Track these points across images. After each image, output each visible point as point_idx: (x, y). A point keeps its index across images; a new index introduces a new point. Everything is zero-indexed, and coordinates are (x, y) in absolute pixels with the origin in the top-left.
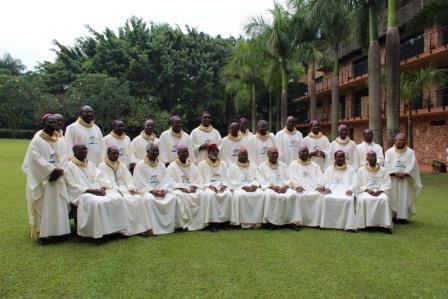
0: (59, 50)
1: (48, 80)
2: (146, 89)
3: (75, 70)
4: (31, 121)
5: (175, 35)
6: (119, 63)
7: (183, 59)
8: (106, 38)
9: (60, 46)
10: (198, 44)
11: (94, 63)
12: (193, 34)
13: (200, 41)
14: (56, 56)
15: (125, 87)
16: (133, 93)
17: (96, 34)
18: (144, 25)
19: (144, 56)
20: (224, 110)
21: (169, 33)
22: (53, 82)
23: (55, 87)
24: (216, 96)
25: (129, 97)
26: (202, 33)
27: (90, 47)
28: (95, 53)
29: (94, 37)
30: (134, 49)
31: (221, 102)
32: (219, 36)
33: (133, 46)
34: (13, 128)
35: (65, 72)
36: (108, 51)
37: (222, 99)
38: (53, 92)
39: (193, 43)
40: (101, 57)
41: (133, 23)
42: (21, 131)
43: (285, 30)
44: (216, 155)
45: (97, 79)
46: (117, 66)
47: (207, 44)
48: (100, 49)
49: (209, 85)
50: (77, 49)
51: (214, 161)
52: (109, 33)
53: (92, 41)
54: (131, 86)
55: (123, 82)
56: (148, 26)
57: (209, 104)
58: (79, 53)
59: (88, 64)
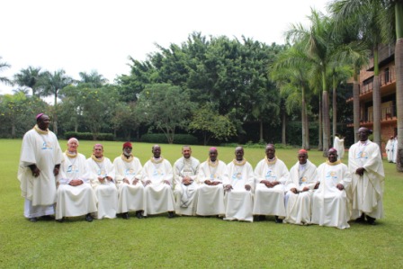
0: (133, 64)
1: (124, 90)
2: (205, 95)
3: (145, 81)
4: (108, 126)
5: (231, 45)
6: (182, 73)
7: (237, 67)
8: (172, 52)
9: (133, 61)
10: (253, 52)
11: (161, 74)
12: (248, 43)
13: (254, 49)
14: (131, 69)
15: (186, 95)
16: (193, 99)
17: (162, 49)
18: (204, 38)
19: (201, 66)
20: (278, 112)
21: (225, 44)
22: (128, 91)
23: (129, 96)
24: (270, 99)
25: (189, 103)
26: (257, 42)
27: (158, 60)
28: (162, 65)
29: (161, 52)
30: (194, 60)
31: (274, 105)
32: (274, 44)
33: (194, 57)
34: (94, 132)
35: (138, 83)
36: (172, 63)
37: (276, 102)
38: (127, 101)
39: (248, 51)
40: (167, 68)
41: (194, 37)
42: (102, 134)
43: (324, 34)
44: (128, 152)
45: (162, 88)
46: (180, 76)
47: (261, 51)
48: (166, 61)
49: (261, 90)
50: (148, 63)
51: (128, 157)
52: (173, 47)
53: (159, 55)
54: (192, 93)
55: (183, 90)
56: (208, 39)
57: (263, 108)
58: (150, 66)
59: (155, 74)
